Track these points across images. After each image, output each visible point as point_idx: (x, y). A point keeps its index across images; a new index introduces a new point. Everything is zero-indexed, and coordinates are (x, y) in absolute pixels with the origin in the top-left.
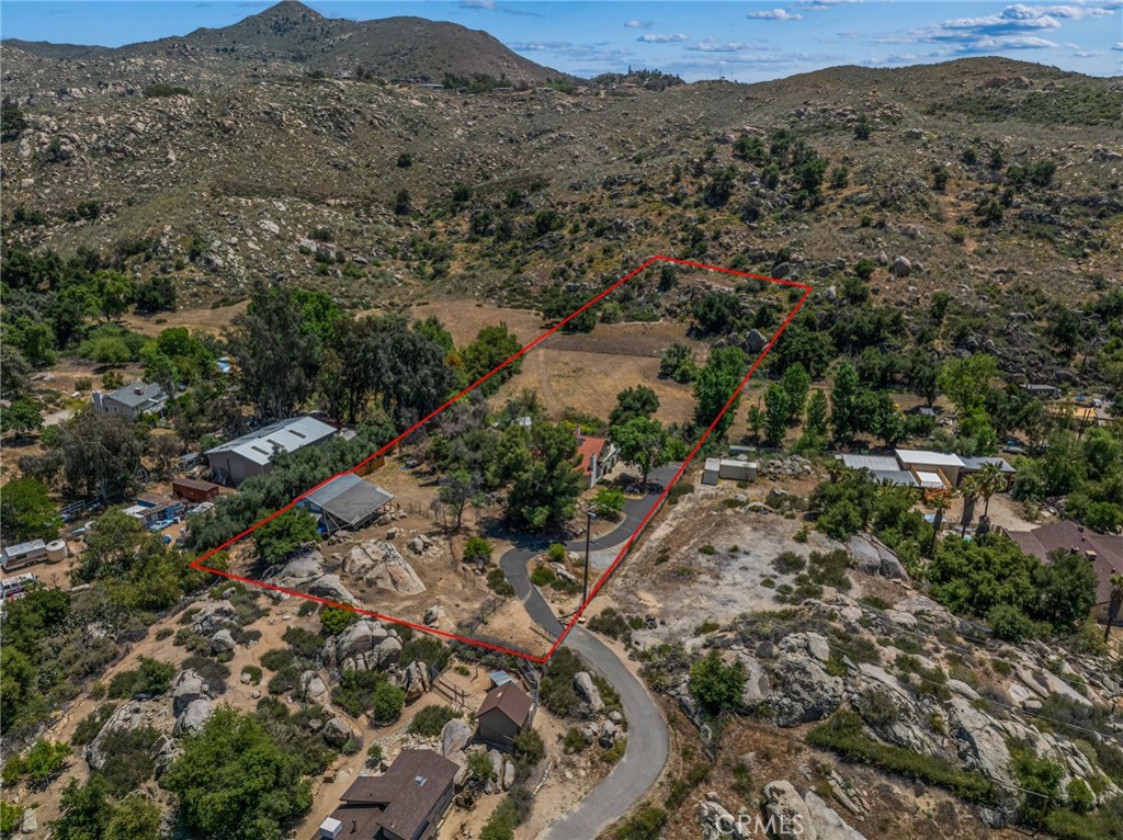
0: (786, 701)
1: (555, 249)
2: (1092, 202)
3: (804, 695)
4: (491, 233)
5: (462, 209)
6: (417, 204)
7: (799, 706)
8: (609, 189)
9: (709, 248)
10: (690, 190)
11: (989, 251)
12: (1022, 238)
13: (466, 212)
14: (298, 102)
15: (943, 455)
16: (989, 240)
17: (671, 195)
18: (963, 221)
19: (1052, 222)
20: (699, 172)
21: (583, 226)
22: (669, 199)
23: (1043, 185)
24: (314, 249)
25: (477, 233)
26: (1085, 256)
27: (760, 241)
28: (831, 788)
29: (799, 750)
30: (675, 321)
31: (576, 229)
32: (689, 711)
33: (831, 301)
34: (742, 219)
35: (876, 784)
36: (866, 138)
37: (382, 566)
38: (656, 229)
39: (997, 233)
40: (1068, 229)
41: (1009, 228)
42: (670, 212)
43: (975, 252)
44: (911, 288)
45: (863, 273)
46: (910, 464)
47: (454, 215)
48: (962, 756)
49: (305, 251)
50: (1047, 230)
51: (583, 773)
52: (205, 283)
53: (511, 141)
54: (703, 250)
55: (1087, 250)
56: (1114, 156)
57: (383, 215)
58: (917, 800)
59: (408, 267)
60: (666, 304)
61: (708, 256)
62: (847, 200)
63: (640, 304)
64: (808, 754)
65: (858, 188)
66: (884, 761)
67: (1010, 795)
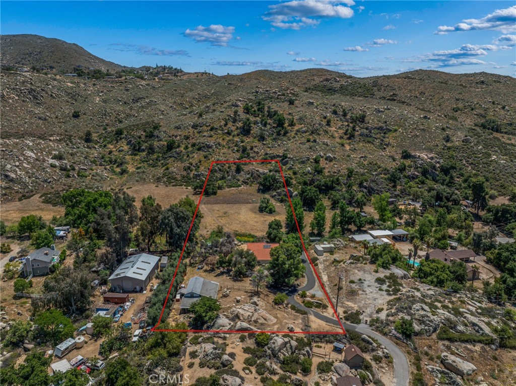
0: (426, 327)
1: (179, 157)
2: (380, 128)
3: (431, 324)
4: (143, 150)
5: (121, 139)
6: (94, 136)
7: (431, 328)
8: (196, 129)
9: (251, 154)
10: (233, 128)
11: (355, 149)
12: (363, 143)
13: (123, 140)
14: (10, 85)
15: (383, 231)
16: (353, 145)
17: (226, 131)
18: (341, 138)
19: (371, 137)
20: (235, 121)
21: (189, 146)
22: (226, 133)
23: (363, 122)
24: (57, 164)
25: (136, 150)
26: (385, 148)
27: (269, 149)
28: (454, 351)
29: (438, 342)
30: (248, 186)
31: (187, 148)
32: (401, 339)
33: (310, 174)
34: (259, 141)
35: (463, 346)
36: (293, 104)
37: (256, 314)
38: (224, 146)
39: (355, 142)
40: (376, 139)
41: (358, 140)
42: (228, 139)
43: (350, 150)
44: (336, 166)
45: (317, 161)
46: (377, 236)
47: (117, 142)
48: (477, 331)
49: (53, 166)
50: (370, 139)
51: (387, 369)
52: (8, 188)
53: (125, 103)
54: (248, 155)
55: (385, 146)
56: (382, 111)
57: (80, 143)
58: (475, 348)
59: (106, 169)
60: (241, 179)
61: (251, 157)
62: (298, 131)
63: (230, 180)
64: (441, 343)
65: (300, 126)
66: (463, 339)
67: (496, 339)
